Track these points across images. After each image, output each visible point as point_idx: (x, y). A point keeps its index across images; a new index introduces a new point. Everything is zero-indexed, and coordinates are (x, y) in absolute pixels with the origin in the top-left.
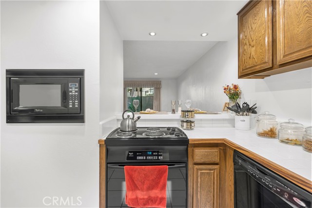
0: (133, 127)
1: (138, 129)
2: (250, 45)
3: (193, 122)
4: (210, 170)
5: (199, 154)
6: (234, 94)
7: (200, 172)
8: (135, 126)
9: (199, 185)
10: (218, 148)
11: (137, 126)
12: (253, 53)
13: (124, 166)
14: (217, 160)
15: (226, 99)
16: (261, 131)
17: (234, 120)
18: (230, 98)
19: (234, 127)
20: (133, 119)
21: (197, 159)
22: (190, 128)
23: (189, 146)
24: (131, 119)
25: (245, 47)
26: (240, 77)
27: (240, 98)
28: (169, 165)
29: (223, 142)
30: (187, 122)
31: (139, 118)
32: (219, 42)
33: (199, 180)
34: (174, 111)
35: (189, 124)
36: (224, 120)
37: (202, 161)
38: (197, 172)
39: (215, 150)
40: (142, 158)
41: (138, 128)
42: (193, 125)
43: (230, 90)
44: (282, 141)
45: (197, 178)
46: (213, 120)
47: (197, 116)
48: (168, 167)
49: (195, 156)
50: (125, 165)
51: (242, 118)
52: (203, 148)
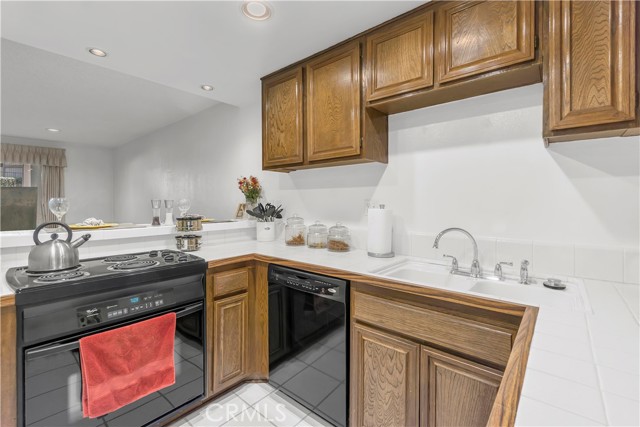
0: (71, 261)
1: (82, 264)
2: (278, 128)
3: (199, 237)
4: (236, 302)
5: (222, 282)
6: (252, 190)
7: (223, 308)
8: (76, 257)
9: (222, 330)
10: (246, 268)
11: (81, 257)
12: (282, 140)
13: (77, 339)
14: (245, 285)
15: (242, 198)
16: (290, 239)
17: (255, 229)
18: (248, 197)
19: (255, 239)
20: (69, 240)
21: (219, 290)
22: (197, 248)
23: (207, 271)
24: (61, 241)
25: (273, 129)
26: (265, 168)
27: (261, 197)
28: (176, 311)
29: (253, 258)
30: (188, 237)
31: (86, 238)
32: (223, 104)
33: (222, 321)
34: (156, 221)
35: (194, 240)
36: (240, 230)
37: (227, 291)
38: (219, 311)
39: (243, 272)
40: (120, 312)
41: (81, 261)
42: (199, 242)
43: (247, 184)
44: (311, 246)
45: (219, 319)
46: (224, 232)
47: (206, 227)
48: (175, 314)
49: (215, 286)
50: (80, 338)
51: (266, 224)
52: (226, 273)
